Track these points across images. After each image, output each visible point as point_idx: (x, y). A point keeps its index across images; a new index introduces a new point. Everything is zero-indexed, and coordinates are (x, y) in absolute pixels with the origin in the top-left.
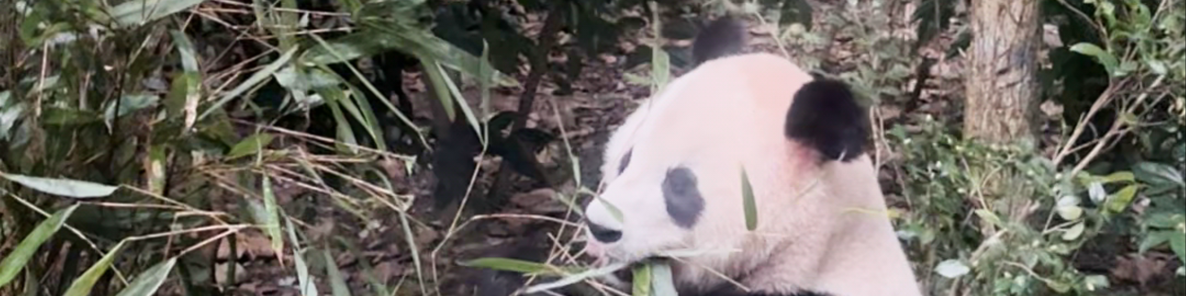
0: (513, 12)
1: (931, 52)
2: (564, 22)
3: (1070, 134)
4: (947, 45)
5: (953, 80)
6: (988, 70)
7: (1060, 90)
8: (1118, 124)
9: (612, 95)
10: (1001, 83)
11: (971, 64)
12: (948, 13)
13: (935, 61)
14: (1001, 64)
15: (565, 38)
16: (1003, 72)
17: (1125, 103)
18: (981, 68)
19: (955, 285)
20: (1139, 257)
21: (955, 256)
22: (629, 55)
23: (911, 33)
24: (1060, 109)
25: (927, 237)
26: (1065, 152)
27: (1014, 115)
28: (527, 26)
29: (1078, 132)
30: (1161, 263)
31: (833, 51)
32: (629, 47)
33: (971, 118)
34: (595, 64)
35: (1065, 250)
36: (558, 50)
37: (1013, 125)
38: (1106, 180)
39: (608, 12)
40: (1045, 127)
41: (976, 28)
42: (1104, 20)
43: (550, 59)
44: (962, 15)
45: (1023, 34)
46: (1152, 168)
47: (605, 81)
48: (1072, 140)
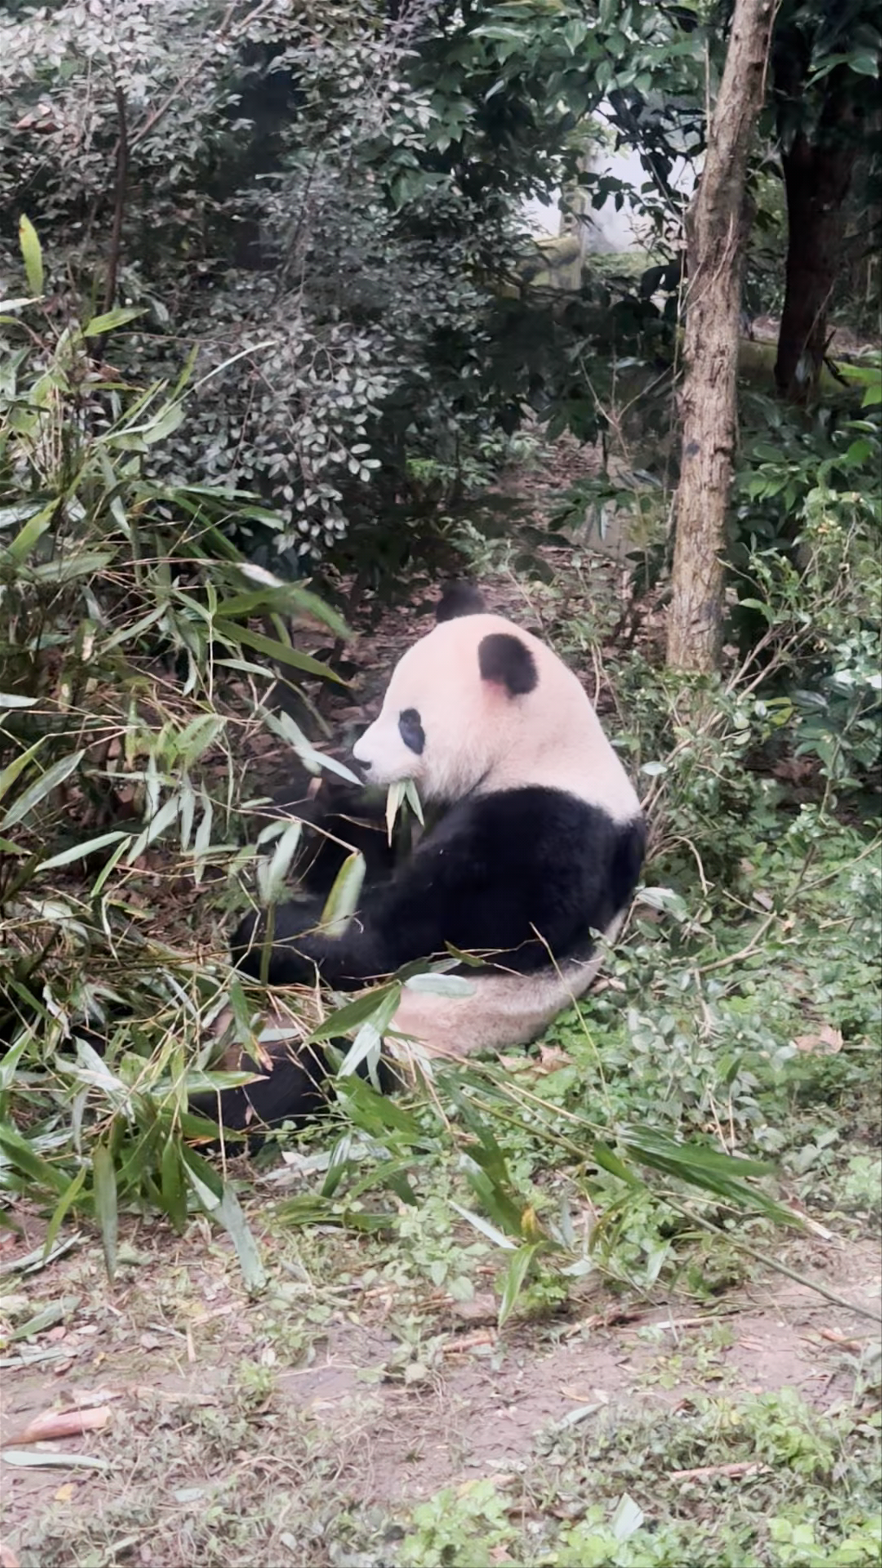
0: (331, 574)
1: (641, 607)
2: (369, 581)
3: (741, 666)
4: (653, 602)
5: (658, 629)
6: (684, 620)
7: (737, 636)
8: (775, 659)
9: (404, 637)
10: (694, 630)
11: (671, 615)
12: (655, 578)
13: (645, 614)
14: (694, 616)
15: (370, 594)
16: (696, 622)
17: (781, 643)
18: (679, 619)
19: (654, 781)
20: (794, 761)
21: (657, 759)
22: (418, 607)
23: (627, 593)
24: (737, 651)
25: (635, 745)
26: (737, 680)
27: (703, 655)
28: (341, 585)
29: (746, 665)
30: (809, 766)
31: (570, 605)
32: (417, 601)
33: (671, 657)
34: (392, 614)
35: (737, 755)
36: (364, 603)
37: (701, 660)
38: (771, 703)
39: (402, 574)
40: (726, 664)
41: (676, 590)
42: (764, 581)
43: (359, 609)
44: (665, 580)
45: (710, 595)
46: (804, 694)
47: (400, 626)
48: (742, 671)
